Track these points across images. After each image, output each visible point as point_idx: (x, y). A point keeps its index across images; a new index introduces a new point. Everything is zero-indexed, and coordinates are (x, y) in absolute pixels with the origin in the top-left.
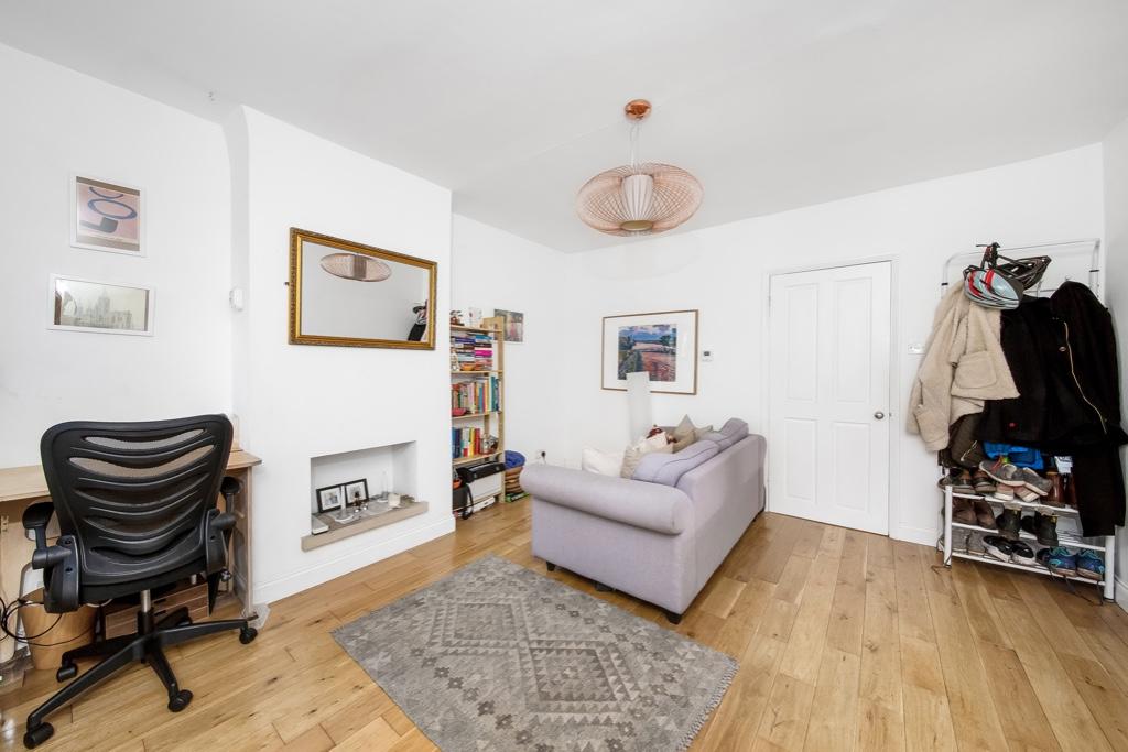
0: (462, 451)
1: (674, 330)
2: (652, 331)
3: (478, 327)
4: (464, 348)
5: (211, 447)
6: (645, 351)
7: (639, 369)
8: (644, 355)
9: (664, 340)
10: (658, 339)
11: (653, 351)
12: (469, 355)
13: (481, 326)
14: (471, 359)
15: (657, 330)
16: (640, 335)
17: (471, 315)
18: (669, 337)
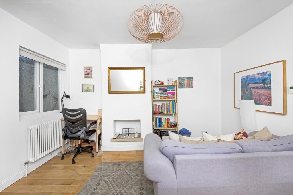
0: (162, 126)
1: (270, 75)
2: (257, 76)
3: (171, 85)
4: (163, 92)
5: (82, 115)
6: (254, 88)
7: (251, 98)
8: (253, 90)
9: (264, 81)
10: (261, 81)
11: (258, 88)
12: (165, 94)
13: (173, 84)
14: (166, 95)
15: (260, 76)
16: (250, 80)
17: (168, 81)
18: (267, 79)
